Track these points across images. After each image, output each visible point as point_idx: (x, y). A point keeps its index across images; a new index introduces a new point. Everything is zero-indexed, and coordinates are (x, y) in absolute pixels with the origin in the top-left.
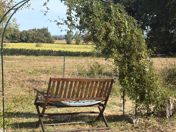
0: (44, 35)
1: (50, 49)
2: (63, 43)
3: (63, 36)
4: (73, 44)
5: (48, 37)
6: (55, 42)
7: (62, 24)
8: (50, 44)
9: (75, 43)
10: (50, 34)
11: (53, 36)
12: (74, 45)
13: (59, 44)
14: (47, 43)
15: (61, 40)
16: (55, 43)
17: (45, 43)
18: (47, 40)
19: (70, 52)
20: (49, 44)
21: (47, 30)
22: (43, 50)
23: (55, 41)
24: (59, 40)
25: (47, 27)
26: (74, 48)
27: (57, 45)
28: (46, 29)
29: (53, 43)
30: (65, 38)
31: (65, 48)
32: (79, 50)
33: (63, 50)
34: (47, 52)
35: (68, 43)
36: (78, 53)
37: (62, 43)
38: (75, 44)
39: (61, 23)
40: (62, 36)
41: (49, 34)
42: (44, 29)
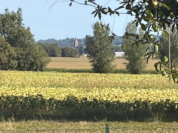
0: (9, 40)
1: (33, 92)
2: (77, 68)
3: (79, 40)
4: (117, 72)
5: (23, 45)
6: (49, 66)
7: (111, 12)
8: (31, 73)
9: (124, 67)
10: (30, 36)
11: (40, 43)
12: (122, 75)
13: (64, 71)
14: (20, 68)
15: (70, 56)
16: (49, 70)
17: (12, 68)
18: (18, 59)
19: (108, 104)
20: (27, 73)
21: (20, 20)
22: (8, 98)
23: (49, 61)
24: (63, 56)
25: (19, 9)
26: (124, 87)
27: (57, 77)
28: (13, 18)
29: (42, 71)
30: (87, 51)
31: (87, 87)
32: (142, 95)
33: (83, 95)
34: (23, 105)
35: (99, 68)
36: (139, 106)
37: (73, 68)
38: (124, 72)
39: (110, 10)
40: (73, 41)
41: (27, 34)
42: (7, 15)
